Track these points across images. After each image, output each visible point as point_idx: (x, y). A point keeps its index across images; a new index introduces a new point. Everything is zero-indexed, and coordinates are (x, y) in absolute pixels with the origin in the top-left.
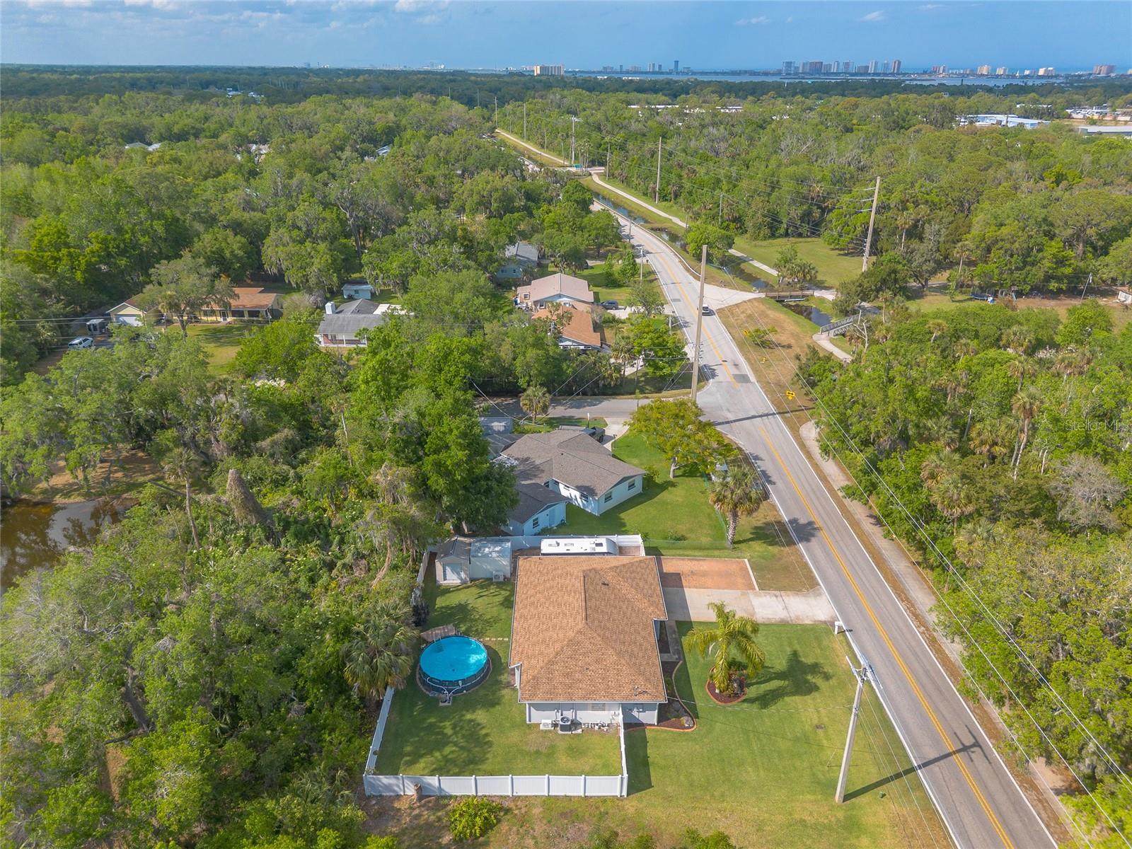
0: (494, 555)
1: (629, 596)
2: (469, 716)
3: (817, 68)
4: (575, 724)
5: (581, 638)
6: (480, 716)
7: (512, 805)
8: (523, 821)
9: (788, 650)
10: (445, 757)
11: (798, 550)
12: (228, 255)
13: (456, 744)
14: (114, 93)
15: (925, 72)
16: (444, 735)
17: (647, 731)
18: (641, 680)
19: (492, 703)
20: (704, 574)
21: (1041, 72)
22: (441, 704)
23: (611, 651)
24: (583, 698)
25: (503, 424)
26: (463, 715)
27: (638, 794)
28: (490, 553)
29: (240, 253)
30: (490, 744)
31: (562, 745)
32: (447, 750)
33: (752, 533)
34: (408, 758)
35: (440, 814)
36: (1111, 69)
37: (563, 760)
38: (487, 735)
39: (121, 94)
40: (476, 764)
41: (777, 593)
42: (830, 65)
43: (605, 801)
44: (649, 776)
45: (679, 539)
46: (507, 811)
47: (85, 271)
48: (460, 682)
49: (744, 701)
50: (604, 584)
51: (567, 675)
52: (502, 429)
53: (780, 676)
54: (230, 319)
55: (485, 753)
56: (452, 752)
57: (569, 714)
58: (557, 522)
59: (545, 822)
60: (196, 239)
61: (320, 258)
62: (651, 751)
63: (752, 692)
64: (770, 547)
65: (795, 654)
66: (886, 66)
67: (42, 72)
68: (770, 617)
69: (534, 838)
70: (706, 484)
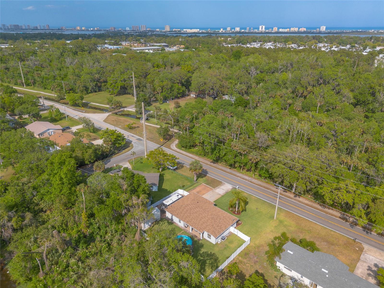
0: (156, 213)
1: (204, 203)
3: (17, 27)
5: (212, 216)
6: (203, 250)
7: (235, 261)
8: (241, 262)
10: (209, 264)
11: (209, 176)
13: (208, 260)
15: (59, 29)
16: (202, 260)
18: (231, 218)
19: (202, 246)
21: (96, 29)
26: (200, 253)
30: (214, 254)
31: (227, 243)
32: (208, 262)
34: (202, 270)
35: (226, 274)
36: (114, 28)
38: (211, 253)
40: (217, 260)
42: (22, 26)
43: (248, 247)
55: (216, 256)
56: (209, 262)
59: (244, 259)
64: (203, 178)
66: (44, 26)
69: (247, 263)
70: (170, 170)
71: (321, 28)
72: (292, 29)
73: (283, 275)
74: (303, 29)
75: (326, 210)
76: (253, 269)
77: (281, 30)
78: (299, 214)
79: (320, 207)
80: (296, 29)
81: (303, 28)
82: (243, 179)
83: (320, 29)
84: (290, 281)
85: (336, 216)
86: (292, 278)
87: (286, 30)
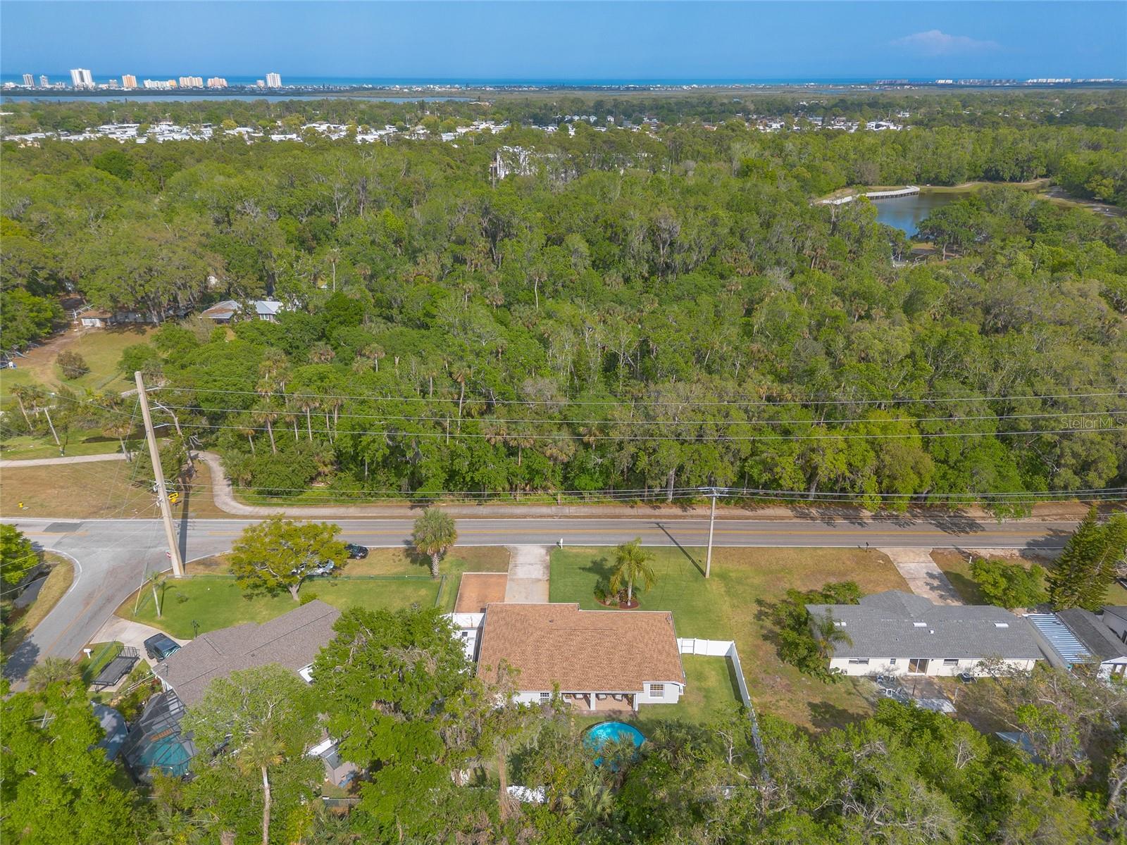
70: (318, 581)
71: (269, 77)
72: (185, 82)
73: (854, 681)
74: (218, 83)
75: (760, 512)
76: (801, 705)
77: (149, 84)
78: (733, 543)
79: (748, 513)
80: (198, 82)
81: (216, 78)
82: (541, 517)
83: (266, 82)
84: (876, 686)
85: (788, 518)
86: (873, 678)
87: (168, 85)
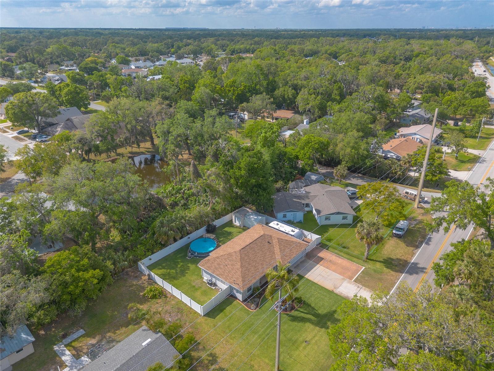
1: (275, 251)
2: (189, 265)
4: (215, 285)
5: (234, 254)
6: (191, 266)
7: (169, 296)
9: (334, 309)
10: (169, 272)
11: (399, 276)
12: (286, 97)
13: (176, 271)
14: (316, 37)
16: (177, 266)
17: (235, 301)
18: (241, 279)
20: (335, 264)
22: (187, 258)
23: (239, 264)
24: (217, 275)
25: (316, 177)
27: (207, 318)
28: (252, 218)
29: (290, 96)
30: (184, 276)
31: (203, 288)
32: (172, 271)
33: (384, 260)
34: (161, 267)
37: (198, 294)
38: (187, 273)
39: (319, 38)
41: (361, 286)
43: (196, 313)
44: (218, 315)
45: (344, 247)
46: (166, 297)
47: (237, 96)
48: (196, 253)
49: (287, 314)
50: (269, 242)
51: (219, 264)
52: (314, 179)
53: (317, 315)
54: (274, 121)
55: (180, 278)
57: (214, 280)
58: (298, 220)
59: (171, 306)
60: (277, 90)
61: (314, 102)
62: (228, 308)
63: (294, 313)
64: (385, 269)
65: (335, 312)
67: (309, 31)
68: (343, 293)
